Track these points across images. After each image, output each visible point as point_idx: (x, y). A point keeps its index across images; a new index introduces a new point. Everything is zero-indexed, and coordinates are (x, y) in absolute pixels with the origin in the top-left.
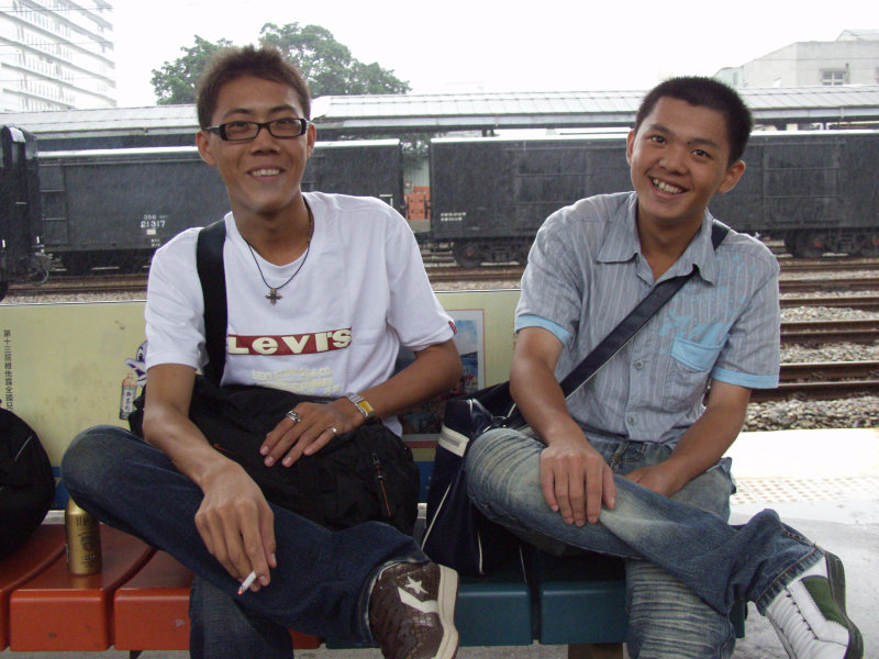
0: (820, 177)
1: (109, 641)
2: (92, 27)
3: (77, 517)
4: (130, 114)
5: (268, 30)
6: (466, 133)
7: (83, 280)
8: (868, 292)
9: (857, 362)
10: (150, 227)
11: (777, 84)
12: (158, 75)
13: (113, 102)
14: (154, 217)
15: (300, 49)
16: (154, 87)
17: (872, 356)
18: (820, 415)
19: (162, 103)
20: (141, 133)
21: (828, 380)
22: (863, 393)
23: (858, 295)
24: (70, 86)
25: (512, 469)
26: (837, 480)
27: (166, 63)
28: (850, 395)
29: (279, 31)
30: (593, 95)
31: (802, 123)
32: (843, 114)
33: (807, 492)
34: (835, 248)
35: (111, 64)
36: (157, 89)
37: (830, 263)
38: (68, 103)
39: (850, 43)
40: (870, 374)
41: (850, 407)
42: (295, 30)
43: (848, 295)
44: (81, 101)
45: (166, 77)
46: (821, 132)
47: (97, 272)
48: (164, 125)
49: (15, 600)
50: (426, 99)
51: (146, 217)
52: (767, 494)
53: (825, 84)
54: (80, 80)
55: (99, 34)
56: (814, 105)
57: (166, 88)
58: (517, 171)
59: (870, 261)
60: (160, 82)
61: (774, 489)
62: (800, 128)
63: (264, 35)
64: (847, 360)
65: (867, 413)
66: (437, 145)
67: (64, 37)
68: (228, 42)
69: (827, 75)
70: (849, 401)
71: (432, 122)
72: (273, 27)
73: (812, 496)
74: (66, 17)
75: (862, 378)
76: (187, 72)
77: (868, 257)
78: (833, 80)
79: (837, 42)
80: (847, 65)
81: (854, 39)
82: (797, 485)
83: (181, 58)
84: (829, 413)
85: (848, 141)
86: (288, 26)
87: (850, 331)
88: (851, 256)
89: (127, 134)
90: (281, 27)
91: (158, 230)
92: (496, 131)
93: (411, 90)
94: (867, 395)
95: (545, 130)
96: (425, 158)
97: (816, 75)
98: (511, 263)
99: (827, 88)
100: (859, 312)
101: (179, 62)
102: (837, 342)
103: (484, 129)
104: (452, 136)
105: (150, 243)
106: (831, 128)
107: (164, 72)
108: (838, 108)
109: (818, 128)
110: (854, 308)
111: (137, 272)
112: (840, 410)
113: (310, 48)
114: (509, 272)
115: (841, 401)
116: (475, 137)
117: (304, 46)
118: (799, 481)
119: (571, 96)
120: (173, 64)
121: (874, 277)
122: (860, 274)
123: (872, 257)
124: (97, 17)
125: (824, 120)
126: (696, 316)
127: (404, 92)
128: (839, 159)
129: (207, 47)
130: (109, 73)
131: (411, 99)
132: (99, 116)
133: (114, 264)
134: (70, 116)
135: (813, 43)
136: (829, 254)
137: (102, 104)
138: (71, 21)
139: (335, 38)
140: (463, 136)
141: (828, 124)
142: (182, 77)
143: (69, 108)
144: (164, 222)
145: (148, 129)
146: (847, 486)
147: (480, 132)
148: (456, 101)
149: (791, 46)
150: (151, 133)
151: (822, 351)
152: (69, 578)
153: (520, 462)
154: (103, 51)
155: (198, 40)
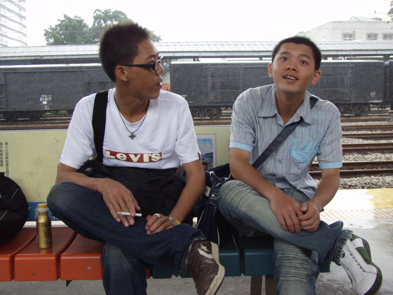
0: (342, 81)
1: (58, 276)
2: (16, 10)
3: (42, 223)
4: (35, 49)
5: (97, 12)
6: (185, 59)
7: (13, 124)
8: (364, 131)
9: (360, 161)
10: (44, 101)
11: (323, 40)
12: (47, 31)
13: (26, 44)
14: (46, 96)
15: (112, 21)
16: (45, 37)
17: (366, 159)
18: (345, 185)
19: (49, 44)
20: (39, 58)
21: (348, 169)
22: (363, 175)
23: (360, 132)
24: (6, 36)
25: (241, 199)
26: (357, 211)
27: (51, 26)
28: (358, 176)
29: (102, 13)
30: (243, 43)
31: (334, 57)
32: (353, 53)
33: (344, 216)
34: (349, 112)
35: (25, 27)
36: (47, 38)
37: (347, 119)
38: (5, 44)
39: (354, 22)
40: (366, 167)
41: (358, 181)
42: (109, 12)
43: (355, 132)
44: (11, 43)
45: (51, 33)
46: (343, 61)
47: (20, 121)
48: (50, 55)
49: (16, 259)
50: (168, 44)
51: (42, 96)
52: (327, 217)
53: (344, 40)
54: (10, 34)
55: (19, 13)
56: (340, 49)
57: (51, 38)
58: (209, 77)
59: (364, 118)
60: (48, 35)
61: (330, 215)
62: (333, 59)
63: (95, 14)
64: (356, 161)
65: (365, 184)
66: (174, 65)
67: (3, 14)
68: (79, 18)
69: (345, 36)
70: (357, 178)
71: (171, 55)
72: (99, 11)
73: (346, 217)
74: (4, 5)
75: (363, 169)
76: (60, 30)
77: (363, 116)
78: (348, 38)
79: (349, 21)
80: (354, 32)
81: (357, 20)
82: (340, 213)
83: (58, 24)
84: (349, 184)
85: (355, 65)
86: (106, 11)
87: (356, 148)
88: (357, 115)
89: (33, 58)
90: (103, 11)
91: (48, 102)
92: (199, 59)
93: (161, 40)
94: (365, 176)
95: (221, 59)
96: (168, 70)
97: (340, 36)
98: (206, 118)
99: (345, 42)
100: (360, 140)
101: (56, 26)
102: (351, 153)
103: (194, 58)
104: (179, 61)
105: (44, 108)
106: (347, 59)
107: (50, 30)
108: (351, 50)
109: (341, 59)
110: (359, 138)
111: (38, 121)
112: (353, 182)
113: (116, 20)
114: (206, 122)
115: (354, 179)
116: (190, 61)
117: (113, 20)
118: (340, 211)
119: (233, 43)
120: (54, 27)
121: (366, 125)
122: (360, 124)
123: (365, 116)
124: (18, 5)
125: (344, 56)
126: (302, 139)
127: (158, 41)
128: (350, 73)
129: (70, 19)
130: (24, 30)
131: (162, 44)
132: (20, 50)
133: (27, 117)
134: (7, 50)
135: (339, 22)
136: (347, 115)
137: (21, 44)
138: (6, 6)
139: (127, 16)
140: (184, 61)
141: (346, 58)
142: (58, 33)
143: (6, 46)
144: (50, 98)
145: (42, 56)
146: (362, 213)
147: (192, 59)
148: (182, 45)
149: (330, 23)
150: (44, 58)
151: (345, 157)
152: (39, 249)
153: (244, 196)
154: (21, 20)
155: (65, 16)
